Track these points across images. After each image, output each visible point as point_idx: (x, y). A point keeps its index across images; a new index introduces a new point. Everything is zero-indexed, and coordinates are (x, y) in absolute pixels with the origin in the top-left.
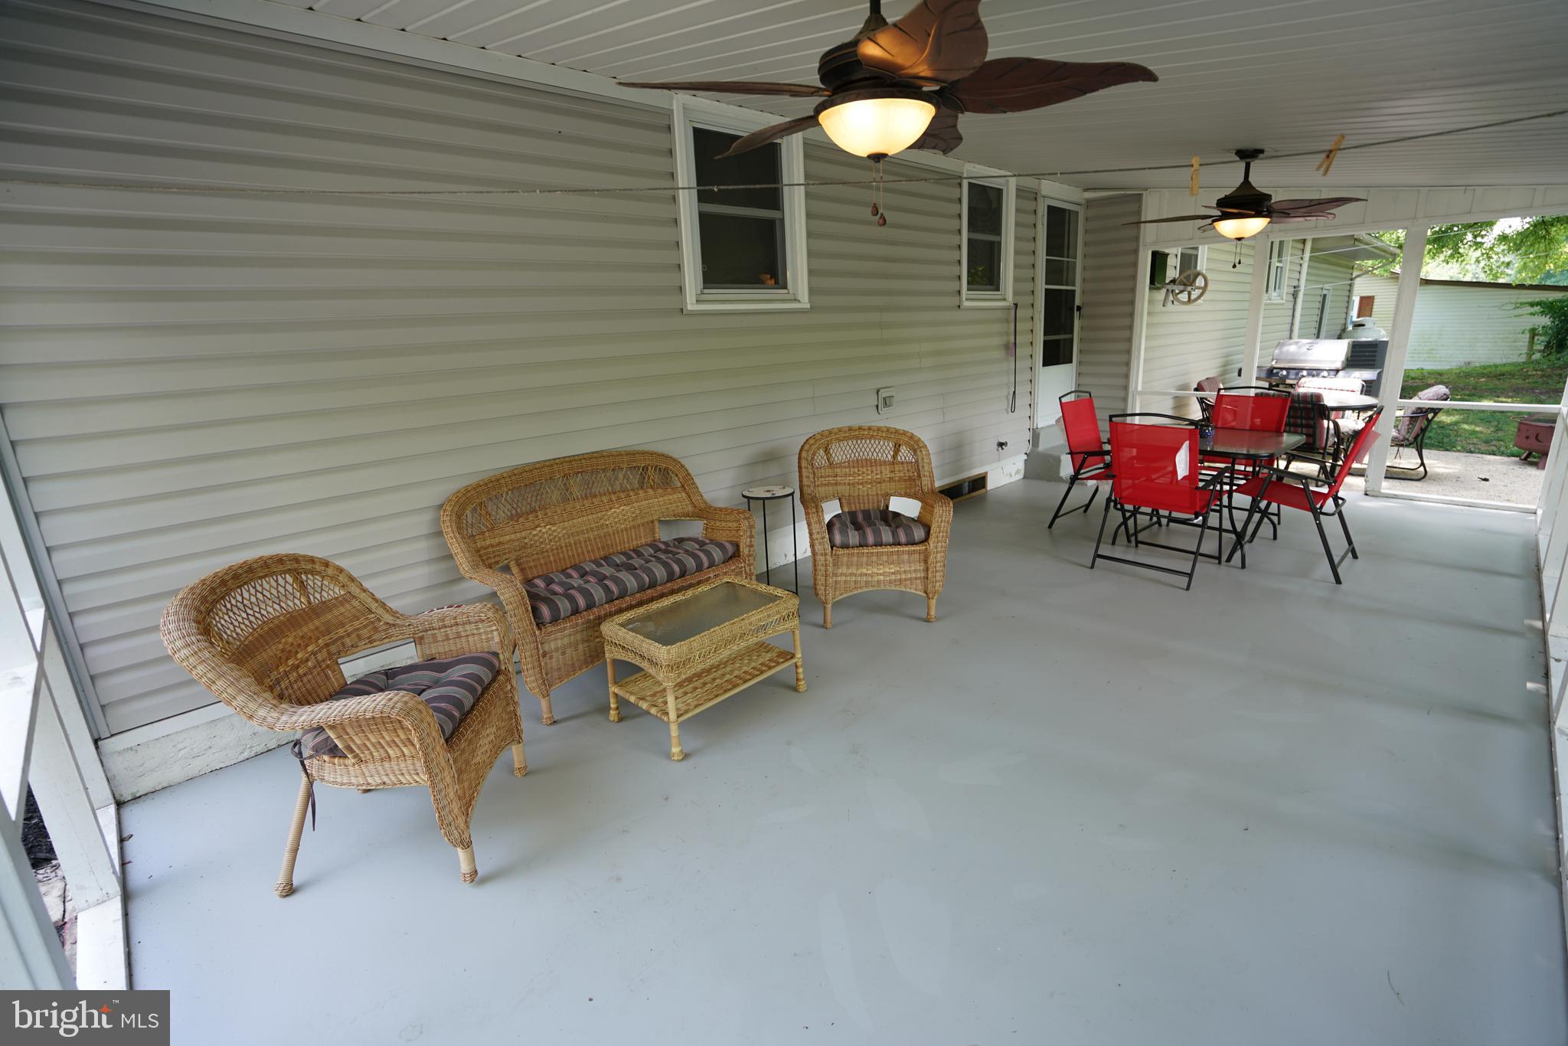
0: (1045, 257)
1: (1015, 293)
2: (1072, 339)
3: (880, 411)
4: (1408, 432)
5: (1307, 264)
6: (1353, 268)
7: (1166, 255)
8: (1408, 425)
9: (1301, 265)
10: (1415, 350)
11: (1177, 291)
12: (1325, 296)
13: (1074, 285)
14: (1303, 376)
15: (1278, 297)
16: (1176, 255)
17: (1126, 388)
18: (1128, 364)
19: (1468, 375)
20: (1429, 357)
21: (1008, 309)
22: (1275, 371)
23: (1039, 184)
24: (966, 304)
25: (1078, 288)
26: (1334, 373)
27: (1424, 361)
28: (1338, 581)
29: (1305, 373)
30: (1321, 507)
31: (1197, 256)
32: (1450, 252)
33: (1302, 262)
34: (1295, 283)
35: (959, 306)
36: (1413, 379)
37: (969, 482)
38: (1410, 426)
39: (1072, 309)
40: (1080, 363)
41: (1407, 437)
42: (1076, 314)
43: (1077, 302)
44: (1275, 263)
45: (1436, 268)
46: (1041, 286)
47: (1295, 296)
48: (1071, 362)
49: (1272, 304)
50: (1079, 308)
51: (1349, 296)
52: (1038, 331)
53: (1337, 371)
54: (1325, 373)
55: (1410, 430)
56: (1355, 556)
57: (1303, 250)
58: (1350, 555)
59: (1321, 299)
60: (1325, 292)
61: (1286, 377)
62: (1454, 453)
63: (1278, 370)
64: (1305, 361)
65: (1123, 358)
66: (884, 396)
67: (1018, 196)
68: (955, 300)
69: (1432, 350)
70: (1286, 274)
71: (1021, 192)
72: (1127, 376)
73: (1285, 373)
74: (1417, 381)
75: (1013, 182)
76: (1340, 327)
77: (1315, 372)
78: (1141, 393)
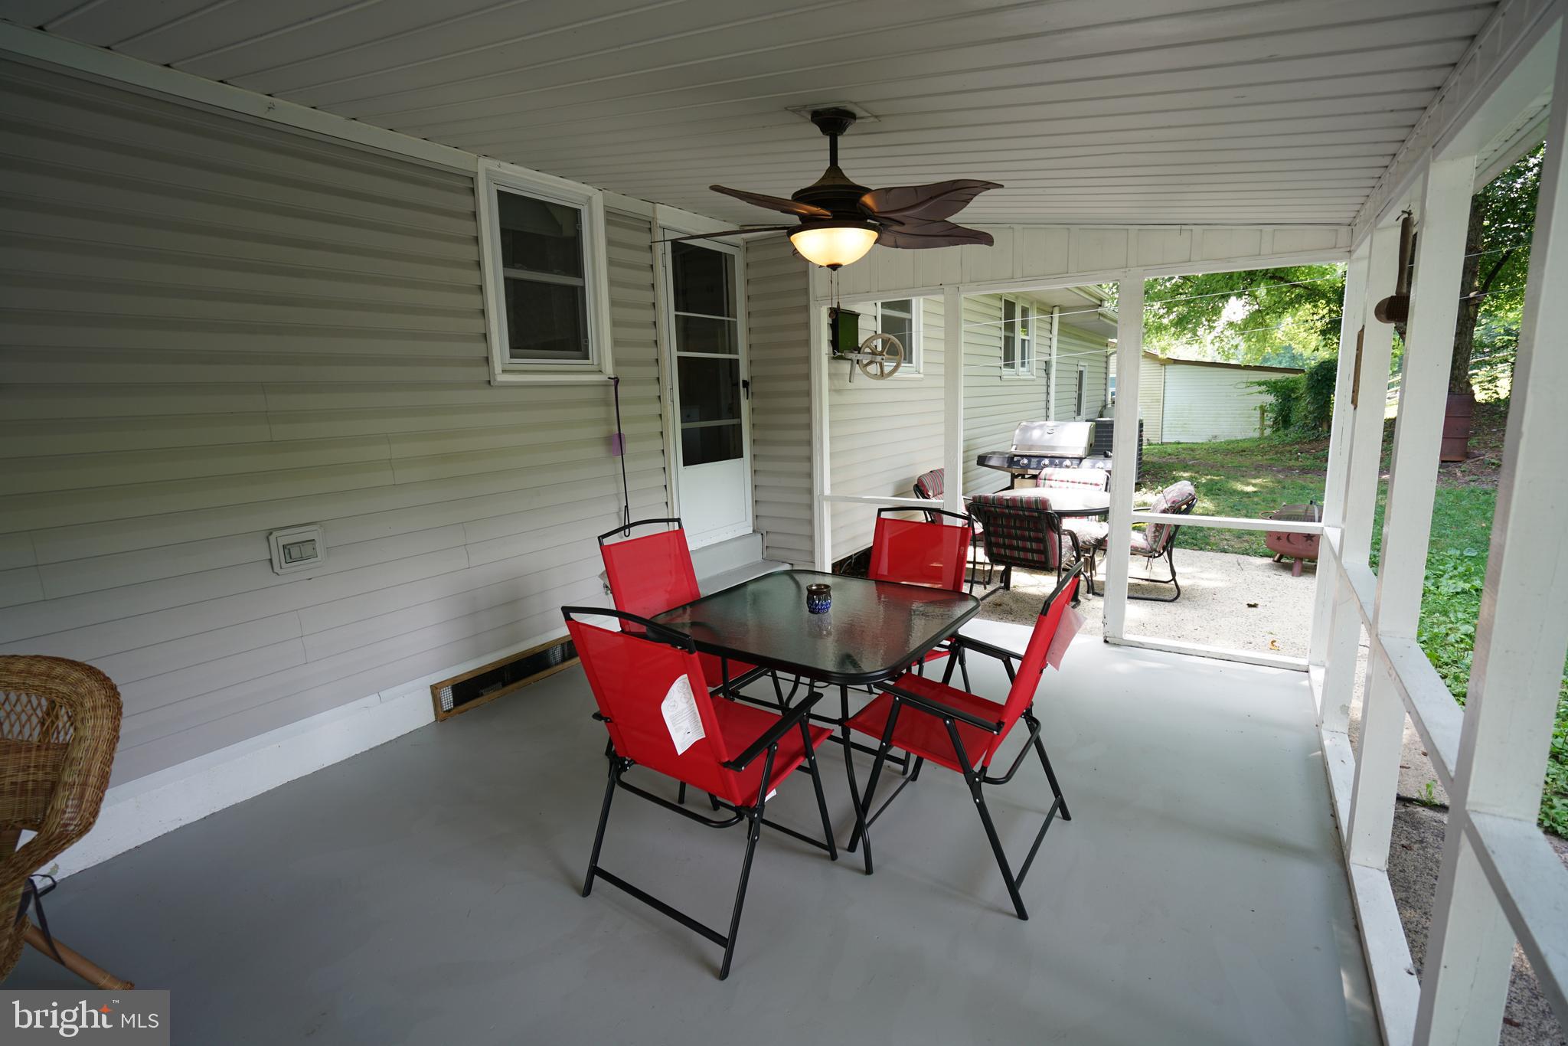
0: (673, 313)
1: (617, 363)
2: (740, 426)
3: (277, 568)
4: (1155, 541)
5: (1056, 339)
6: (1107, 346)
7: (856, 316)
8: (1154, 532)
9: (1050, 339)
10: (1171, 424)
11: (865, 362)
12: (1081, 373)
13: (737, 353)
14: (1046, 466)
15: (1026, 372)
16: (876, 317)
17: (810, 491)
18: (809, 459)
19: (1215, 451)
20: (1183, 431)
21: (605, 385)
22: (1016, 459)
23: (654, 211)
24: (502, 378)
25: (742, 356)
26: (1076, 462)
27: (1180, 434)
28: (1022, 914)
29: (1046, 461)
30: (984, 769)
31: (911, 320)
32: (1189, 335)
33: (1051, 336)
34: (1047, 358)
35: (489, 382)
36: (1170, 454)
37: (563, 645)
38: (1157, 534)
39: (737, 384)
40: (755, 457)
41: (1154, 547)
42: (742, 391)
43: (744, 375)
44: (1019, 334)
45: (1181, 349)
46: (671, 352)
47: (1047, 372)
48: (740, 455)
49: (1020, 380)
50: (746, 384)
51: (1106, 373)
52: (670, 415)
53: (1081, 459)
54: (1067, 462)
55: (1157, 539)
56: (1066, 816)
57: (1051, 324)
58: (1058, 812)
59: (1077, 375)
60: (1081, 369)
61: (1027, 466)
62: (1209, 553)
63: (1019, 458)
64: (1053, 448)
65: (802, 451)
66: (283, 541)
67: (609, 222)
68: (481, 372)
69: (1185, 424)
70: (1034, 348)
71: (613, 217)
72: (810, 475)
73: (1025, 461)
74: (1173, 457)
75: (598, 200)
76: (1100, 404)
77: (1057, 461)
78: (832, 499)
